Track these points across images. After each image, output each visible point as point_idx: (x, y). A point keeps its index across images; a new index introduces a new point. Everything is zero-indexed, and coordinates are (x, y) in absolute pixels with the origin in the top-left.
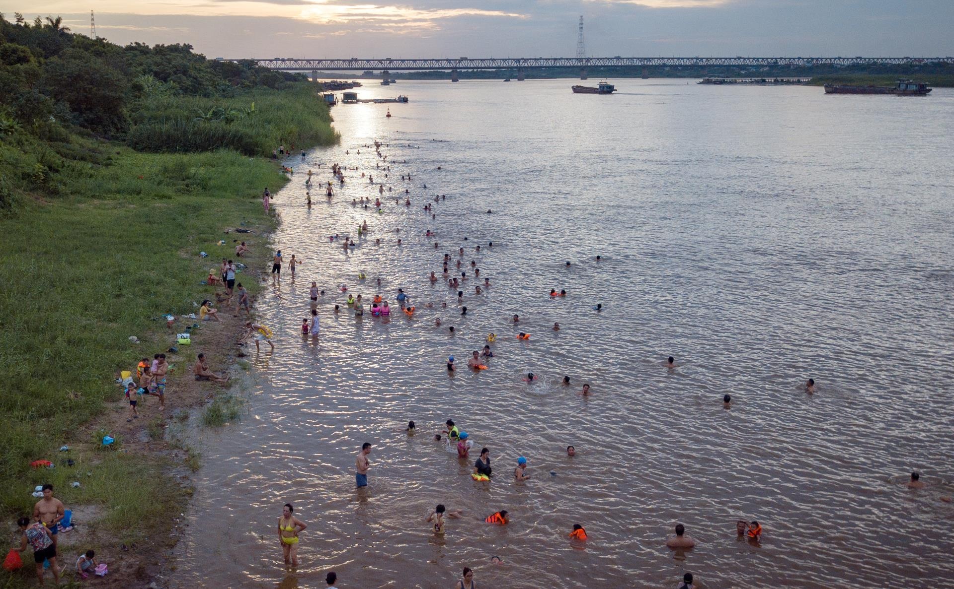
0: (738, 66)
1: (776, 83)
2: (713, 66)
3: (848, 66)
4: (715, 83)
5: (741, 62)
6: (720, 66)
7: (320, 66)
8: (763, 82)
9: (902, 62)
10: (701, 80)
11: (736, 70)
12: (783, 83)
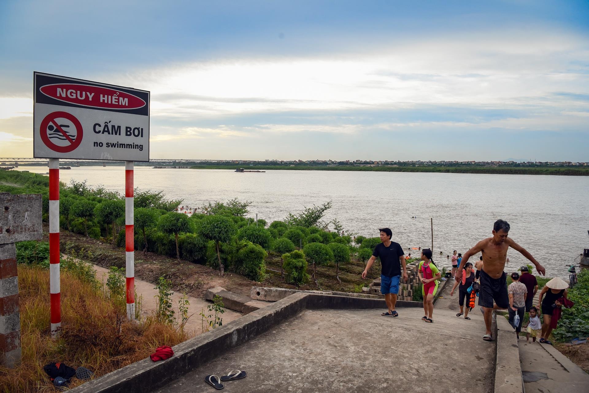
0: (162, 162)
1: (179, 168)
2: (153, 162)
3: (200, 163)
4: (159, 168)
5: (163, 161)
6: (156, 162)
7: (19, 161)
8: (175, 168)
9: (216, 162)
10: (154, 167)
11: (162, 164)
12: (182, 168)
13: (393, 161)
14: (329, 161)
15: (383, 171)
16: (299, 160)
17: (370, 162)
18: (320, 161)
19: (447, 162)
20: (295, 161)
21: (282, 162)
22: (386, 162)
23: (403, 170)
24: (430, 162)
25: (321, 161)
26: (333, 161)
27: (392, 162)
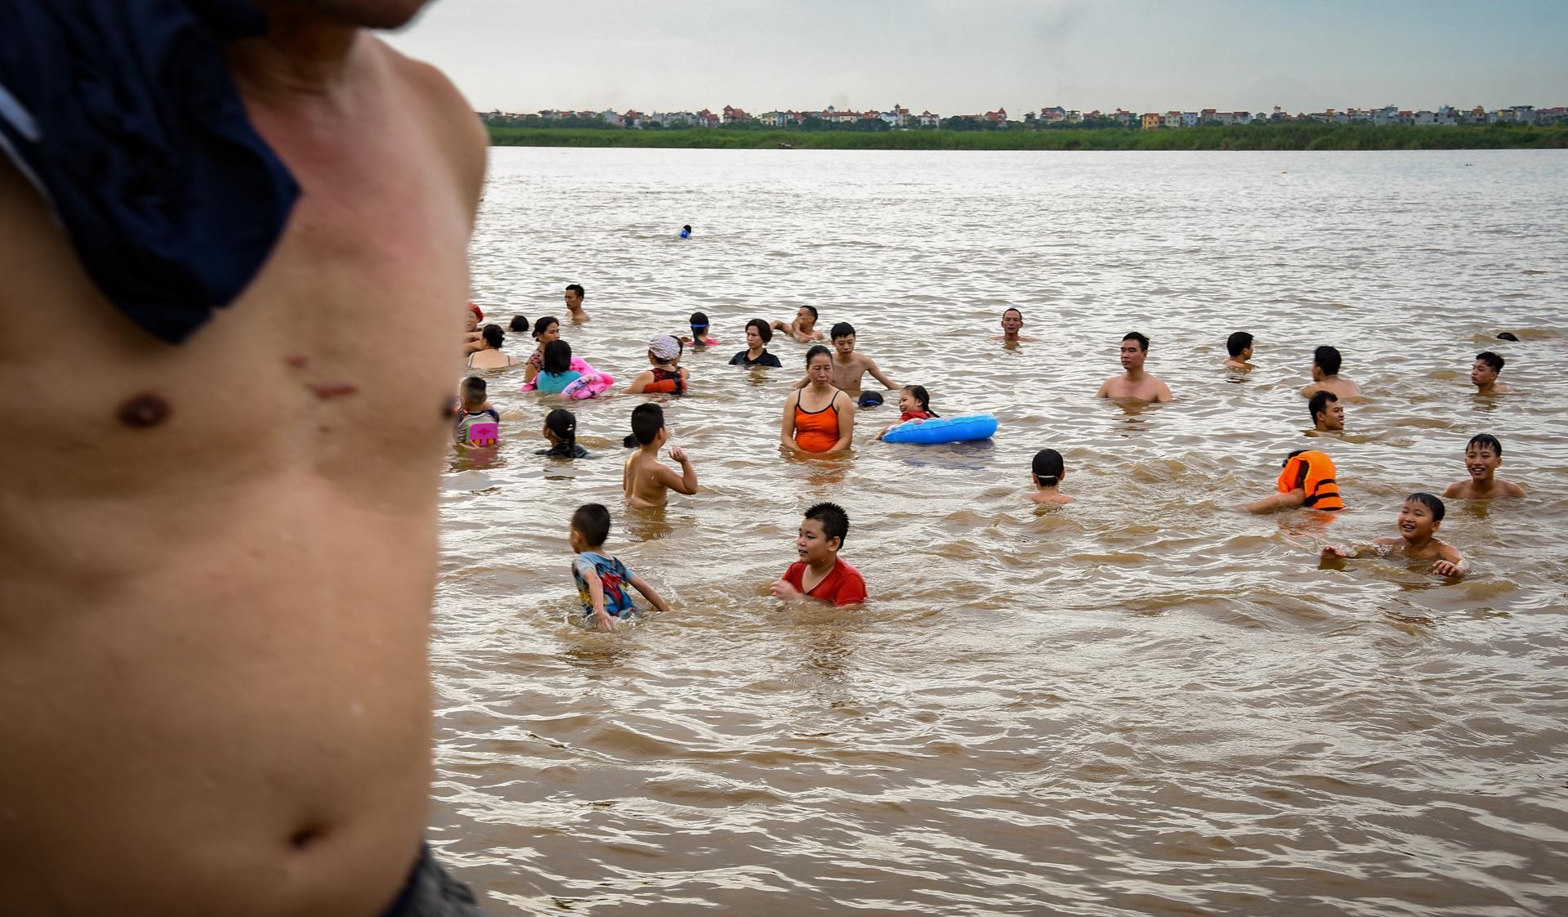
13: (1245, 114)
14: (892, 114)
15: (1200, 148)
16: (728, 109)
17: (1122, 119)
18: (843, 114)
19: (1544, 111)
20: (704, 114)
21: (631, 117)
22: (1208, 119)
23: (1314, 143)
24: (1451, 113)
25: (850, 113)
26: (915, 112)
27: (1240, 120)
